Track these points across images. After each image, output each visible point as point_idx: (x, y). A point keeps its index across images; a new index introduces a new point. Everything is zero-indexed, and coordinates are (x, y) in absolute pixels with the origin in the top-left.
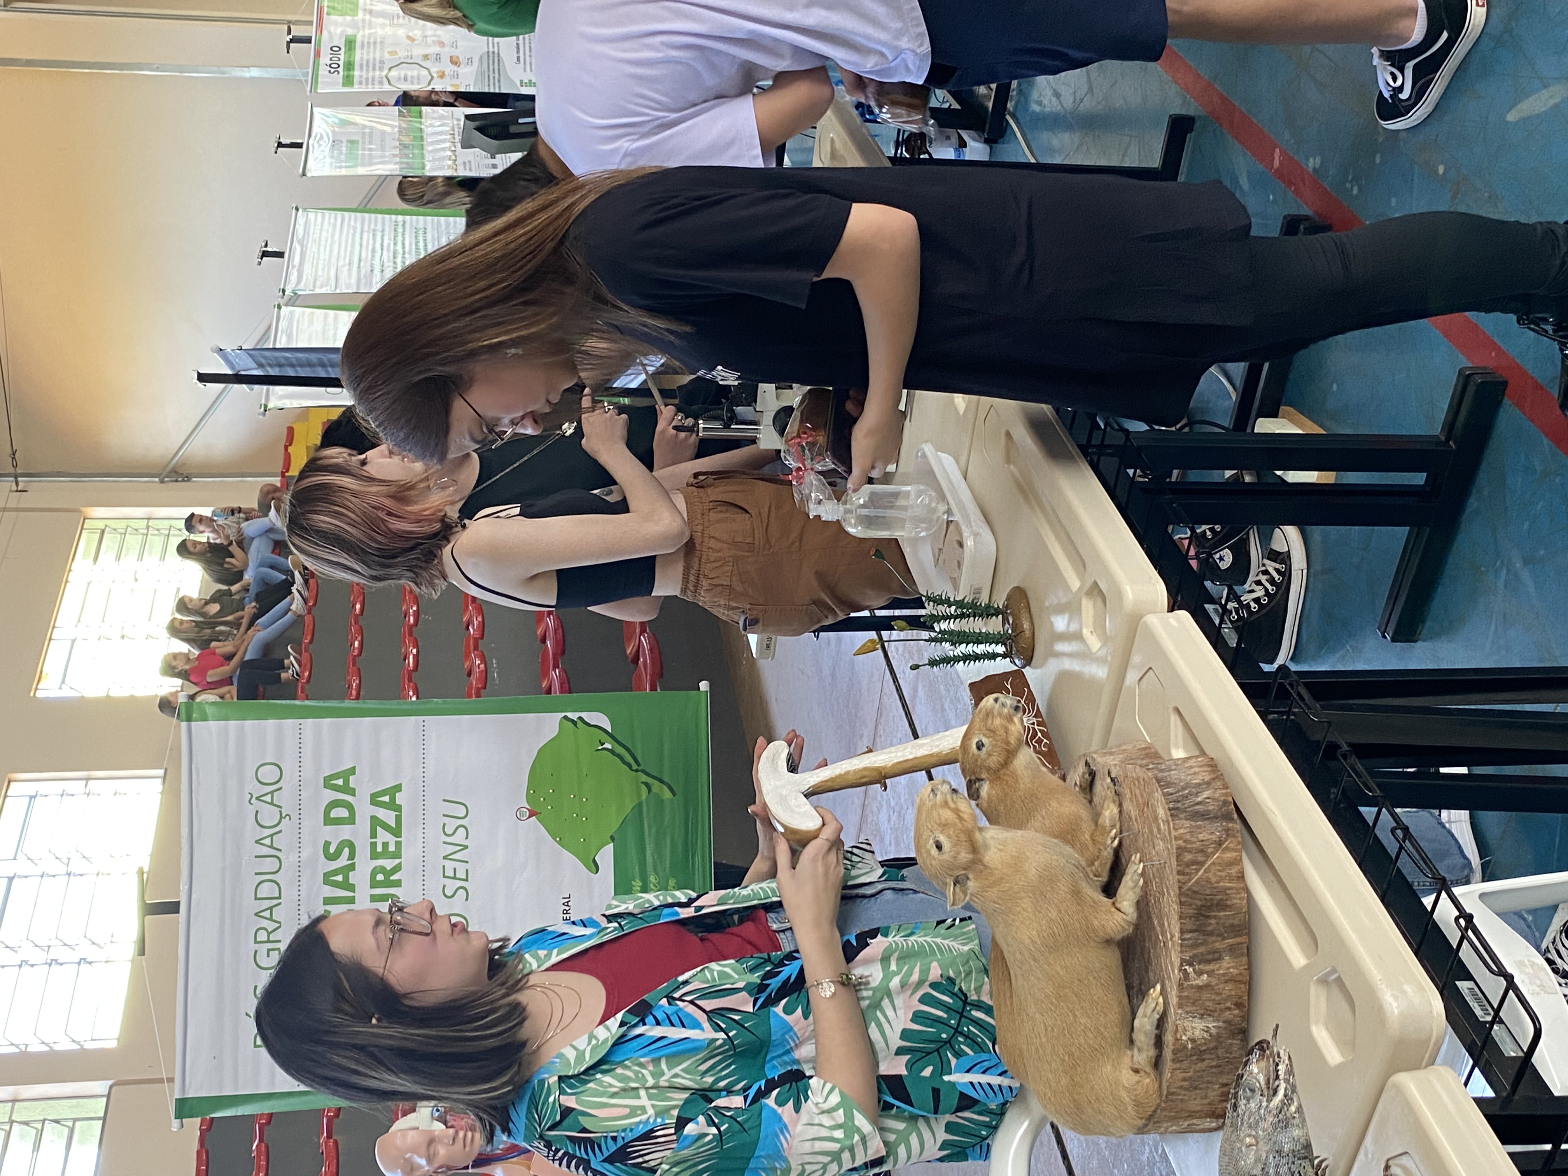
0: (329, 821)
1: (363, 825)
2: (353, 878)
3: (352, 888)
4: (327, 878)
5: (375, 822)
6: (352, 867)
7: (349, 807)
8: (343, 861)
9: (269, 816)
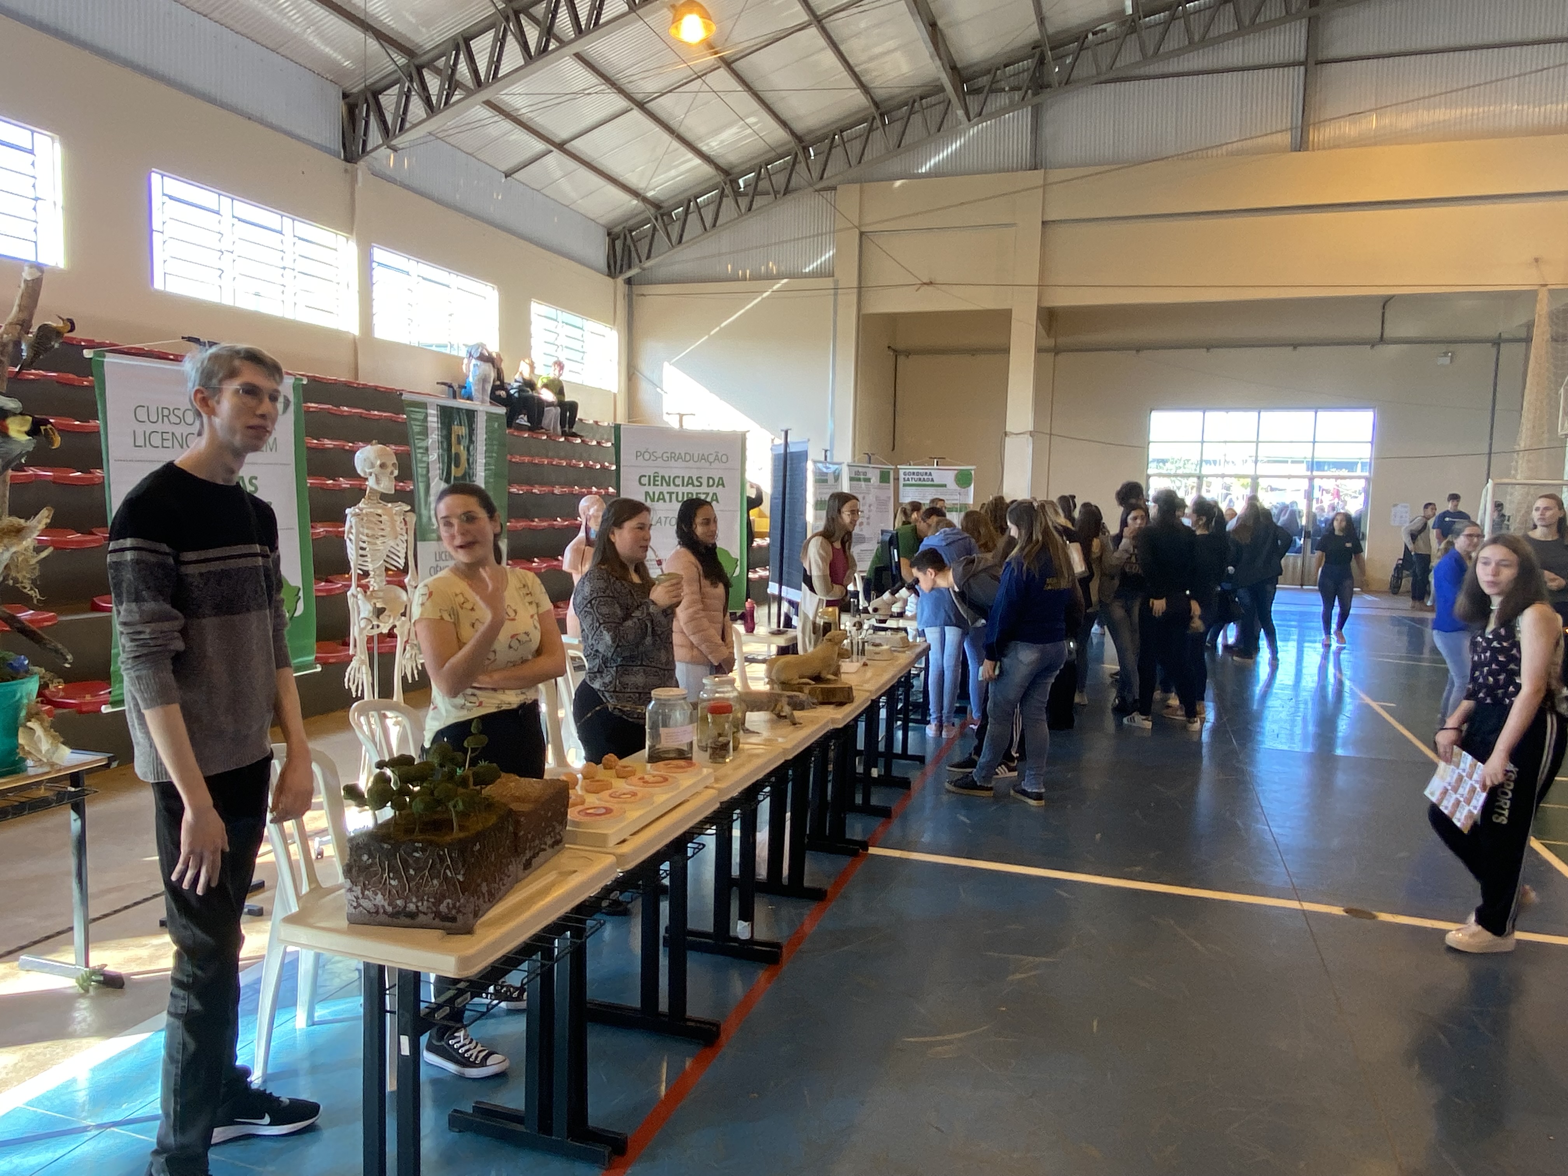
0: (709, 478)
1: (707, 490)
2: (690, 486)
3: (687, 485)
4: (690, 478)
5: (708, 494)
6: (694, 486)
7: (712, 486)
8: (696, 483)
9: (711, 459)
